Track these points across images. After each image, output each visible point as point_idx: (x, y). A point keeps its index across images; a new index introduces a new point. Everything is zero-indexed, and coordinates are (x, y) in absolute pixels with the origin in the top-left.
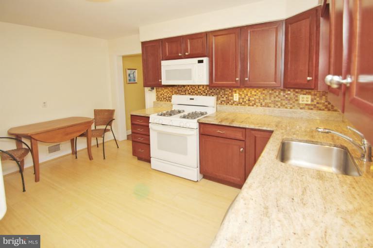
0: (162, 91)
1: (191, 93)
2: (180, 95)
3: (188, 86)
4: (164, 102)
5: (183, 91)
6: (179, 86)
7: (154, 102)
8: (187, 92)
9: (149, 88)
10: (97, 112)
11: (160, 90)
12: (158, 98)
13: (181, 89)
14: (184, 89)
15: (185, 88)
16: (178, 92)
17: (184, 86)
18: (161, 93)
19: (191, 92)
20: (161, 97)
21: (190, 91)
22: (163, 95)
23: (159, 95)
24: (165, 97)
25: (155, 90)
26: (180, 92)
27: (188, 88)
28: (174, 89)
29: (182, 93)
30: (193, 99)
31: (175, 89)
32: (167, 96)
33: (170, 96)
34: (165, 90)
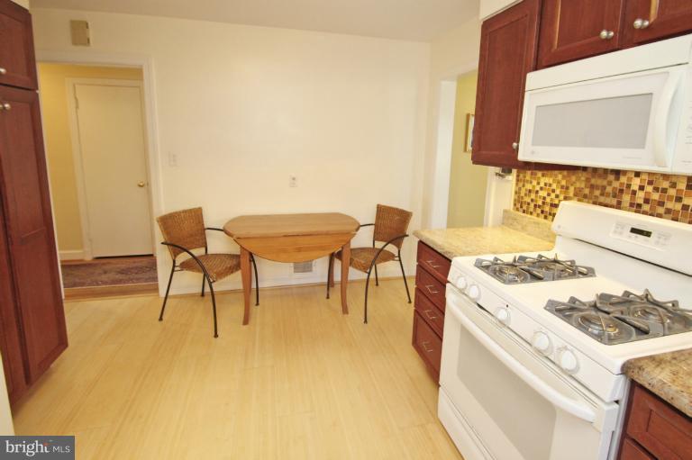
0: (535, 183)
1: (646, 207)
2: (595, 203)
3: (638, 174)
4: (534, 217)
5: (609, 189)
6: (595, 170)
7: (505, 211)
8: (626, 198)
9: (498, 170)
10: (381, 210)
11: (528, 178)
12: (520, 204)
13: (605, 183)
14: (616, 184)
15: (623, 179)
16: (587, 191)
17: (618, 173)
18: (529, 186)
19: (647, 201)
20: (527, 199)
21: (640, 196)
22: (533, 196)
23: (523, 192)
24: (540, 203)
25: (512, 177)
26: (597, 193)
27: (636, 183)
28: (574, 178)
29: (602, 199)
30: (648, 234)
31: (580, 182)
32: (548, 200)
33: (556, 202)
34: (544, 180)
